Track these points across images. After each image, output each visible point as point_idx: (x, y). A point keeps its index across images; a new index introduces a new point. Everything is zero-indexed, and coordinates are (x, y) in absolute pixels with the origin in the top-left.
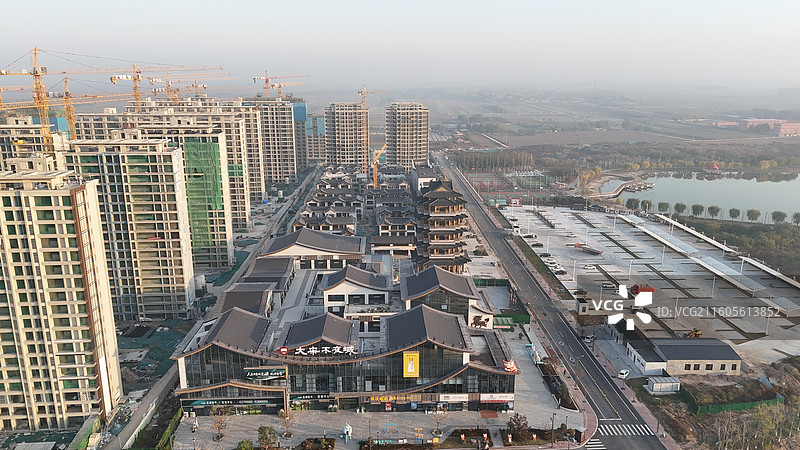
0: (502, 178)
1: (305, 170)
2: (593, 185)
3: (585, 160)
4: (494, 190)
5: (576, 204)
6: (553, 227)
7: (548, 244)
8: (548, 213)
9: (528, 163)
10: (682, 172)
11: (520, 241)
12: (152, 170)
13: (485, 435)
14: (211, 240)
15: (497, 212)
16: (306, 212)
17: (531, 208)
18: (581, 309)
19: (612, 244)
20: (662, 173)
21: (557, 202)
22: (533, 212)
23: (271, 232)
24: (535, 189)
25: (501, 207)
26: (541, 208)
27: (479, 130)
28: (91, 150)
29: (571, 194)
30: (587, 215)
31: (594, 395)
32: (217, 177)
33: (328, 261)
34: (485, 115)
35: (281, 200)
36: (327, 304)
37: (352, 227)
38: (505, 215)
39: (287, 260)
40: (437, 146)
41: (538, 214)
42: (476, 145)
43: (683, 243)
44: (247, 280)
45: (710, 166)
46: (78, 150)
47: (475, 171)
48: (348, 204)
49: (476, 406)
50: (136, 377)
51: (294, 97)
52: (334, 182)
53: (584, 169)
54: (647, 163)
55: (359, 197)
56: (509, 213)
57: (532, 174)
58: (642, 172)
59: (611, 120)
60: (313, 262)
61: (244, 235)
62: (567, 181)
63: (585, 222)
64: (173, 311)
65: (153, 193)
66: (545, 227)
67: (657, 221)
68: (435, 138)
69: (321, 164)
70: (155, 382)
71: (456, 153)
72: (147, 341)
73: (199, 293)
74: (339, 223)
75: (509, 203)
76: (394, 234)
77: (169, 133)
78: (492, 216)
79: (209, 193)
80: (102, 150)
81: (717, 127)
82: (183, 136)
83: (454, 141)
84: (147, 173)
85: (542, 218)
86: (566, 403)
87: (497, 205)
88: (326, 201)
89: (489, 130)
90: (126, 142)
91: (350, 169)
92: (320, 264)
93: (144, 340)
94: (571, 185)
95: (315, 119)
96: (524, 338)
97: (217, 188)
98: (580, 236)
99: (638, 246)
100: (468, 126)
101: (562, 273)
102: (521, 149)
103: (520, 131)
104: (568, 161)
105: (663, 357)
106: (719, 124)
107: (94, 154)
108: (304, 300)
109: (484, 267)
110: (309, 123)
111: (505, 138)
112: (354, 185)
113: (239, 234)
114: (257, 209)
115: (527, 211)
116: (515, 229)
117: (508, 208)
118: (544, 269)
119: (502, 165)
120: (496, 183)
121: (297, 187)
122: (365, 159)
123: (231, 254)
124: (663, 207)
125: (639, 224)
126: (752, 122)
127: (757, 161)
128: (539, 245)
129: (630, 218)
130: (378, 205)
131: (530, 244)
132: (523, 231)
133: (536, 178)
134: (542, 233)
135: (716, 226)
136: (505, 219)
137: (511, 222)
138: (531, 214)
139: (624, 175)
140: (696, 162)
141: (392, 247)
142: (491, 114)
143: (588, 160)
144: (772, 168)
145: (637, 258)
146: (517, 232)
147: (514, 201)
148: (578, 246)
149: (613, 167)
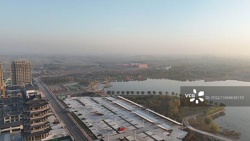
0: (63, 87)
2: (95, 86)
3: (90, 78)
4: (60, 92)
5: (91, 95)
6: (84, 105)
7: (83, 113)
8: (82, 99)
9: (72, 80)
15: (62, 101)
17: (75, 98)
21: (84, 95)
22: (76, 100)
24: (76, 90)
25: (64, 99)
26: (79, 98)
27: (52, 69)
29: (88, 91)
30: (96, 99)
34: (54, 63)
38: (65, 102)
40: (36, 76)
41: (78, 100)
42: (51, 74)
43: (129, 106)
45: (126, 78)
47: (52, 85)
53: (91, 81)
56: (67, 101)
57: (73, 84)
62: (86, 86)
63: (95, 102)
66: (81, 106)
67: (118, 98)
68: (35, 72)
71: (44, 78)
75: (66, 97)
78: (60, 104)
81: (124, 66)
83: (43, 73)
85: (80, 102)
87: (62, 99)
89: (56, 69)
98: (95, 108)
99: (115, 109)
100: (48, 68)
101: (91, 126)
102: (69, 75)
109: (58, 130)
115: (74, 100)
117: (66, 99)
119: (62, 82)
120: (61, 89)
124: (118, 92)
125: (113, 100)
126: (132, 64)
127: (137, 76)
128: (80, 115)
129: (110, 98)
130: (5, 106)
131: (77, 115)
132: (74, 109)
133: (75, 86)
134: (81, 109)
135: (135, 98)
136: (66, 104)
137: (68, 105)
138: (75, 101)
139: (103, 82)
140: (122, 76)
141: (11, 128)
142: (56, 63)
143: (91, 78)
144: (141, 77)
145: (116, 114)
146: (71, 110)
147: (68, 96)
148: (95, 113)
149: (100, 80)
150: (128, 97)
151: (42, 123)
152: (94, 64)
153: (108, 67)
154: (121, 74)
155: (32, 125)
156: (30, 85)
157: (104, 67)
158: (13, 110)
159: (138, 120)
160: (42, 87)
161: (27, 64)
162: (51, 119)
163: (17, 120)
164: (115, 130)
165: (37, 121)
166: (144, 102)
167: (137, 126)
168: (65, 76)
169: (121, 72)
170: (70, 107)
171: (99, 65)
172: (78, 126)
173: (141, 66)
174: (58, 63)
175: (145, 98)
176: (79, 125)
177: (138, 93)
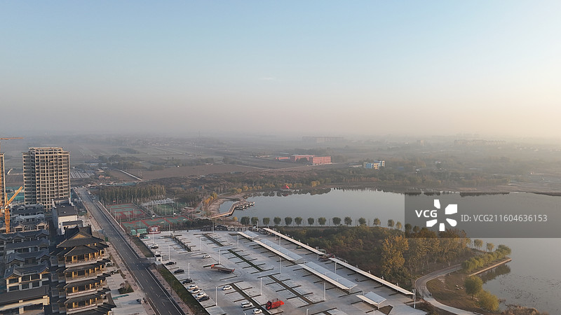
0: (141, 207)
2: (213, 207)
3: (203, 188)
4: (133, 219)
5: (204, 225)
6: (189, 250)
7: (187, 269)
8: (184, 236)
9: (161, 193)
11: (163, 270)
15: (138, 241)
17: (169, 233)
20: (256, 193)
21: (189, 226)
22: (170, 237)
24: (170, 215)
25: (142, 236)
26: (177, 233)
27: (117, 167)
29: (198, 216)
30: (215, 235)
34: (122, 155)
38: (146, 243)
40: (80, 182)
41: (175, 239)
42: (116, 180)
43: (290, 252)
45: (284, 187)
47: (116, 203)
53: (205, 194)
54: (246, 187)
56: (149, 241)
57: (165, 201)
58: (244, 194)
59: (214, 157)
62: (194, 206)
63: (214, 241)
66: (183, 251)
68: (79, 175)
71: (98, 188)
75: (149, 231)
78: (134, 246)
83: (96, 177)
85: (179, 243)
87: (138, 235)
89: (126, 167)
94: (197, 209)
98: (214, 257)
99: (259, 259)
100: (108, 165)
101: (205, 299)
102: (154, 182)
104: (192, 190)
106: (280, 159)
111: (140, 173)
115: (166, 237)
116: (158, 258)
117: (149, 236)
119: (139, 196)
120: (136, 213)
125: (255, 239)
126: (297, 157)
127: (309, 182)
128: (181, 272)
129: (247, 234)
130: (8, 252)
131: (172, 271)
132: (165, 258)
133: (169, 205)
134: (181, 258)
135: (304, 232)
136: (147, 247)
137: (152, 250)
138: (169, 239)
139: (232, 197)
140: (275, 184)
141: (21, 304)
142: (126, 155)
143: (205, 188)
144: (317, 185)
145: (261, 271)
146: (160, 261)
147: (153, 229)
148: (213, 267)
149: (224, 191)
150: (289, 230)
151: (92, 291)
152: (210, 157)
153: (243, 162)
154: (272, 178)
155: (70, 296)
156: (67, 204)
157: (233, 163)
158: (26, 262)
159: (313, 284)
160: (93, 208)
161: (61, 156)
162: (114, 282)
163: (35, 284)
164: (259, 307)
165: (82, 287)
166: (326, 242)
167: (311, 299)
168: (147, 183)
169: (272, 174)
170: (157, 253)
171: (223, 158)
173: (317, 161)
174: (131, 155)
175: (328, 233)
176: (177, 296)
177: (311, 221)
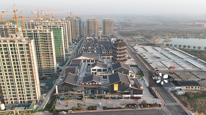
1: (81, 37)
2: (156, 40)
4: (131, 41)
5: (153, 45)
6: (147, 51)
7: (147, 56)
8: (146, 47)
9: (139, 34)
10: (179, 37)
11: (139, 55)
12: (46, 37)
13: (136, 105)
14: (59, 55)
15: (132, 47)
16: (83, 48)
17: (141, 46)
18: (157, 73)
19: (163, 56)
20: (174, 37)
21: (148, 45)
22: (142, 47)
23: (74, 53)
24: (142, 41)
25: (133, 46)
26: (144, 46)
27: (125, 26)
28: (29, 31)
29: (151, 42)
30: (156, 48)
31: (163, 95)
32: (61, 38)
33: (90, 60)
35: (76, 44)
36: (92, 71)
37: (95, 51)
38: (134, 48)
39: (80, 60)
40: (115, 30)
41: (143, 48)
42: (125, 30)
43: (182, 55)
44: (70, 65)
45: (187, 35)
46: (26, 31)
47: (125, 37)
48: (94, 45)
49: (132, 98)
50: (44, 90)
51: (78, 17)
52: (90, 40)
53: (154, 36)
54: (170, 34)
55: (96, 44)
56: (135, 47)
57: (140, 37)
58: (169, 37)
59: (160, 23)
60: (86, 60)
61: (67, 53)
62: (150, 39)
63: (156, 50)
64: (51, 73)
65: (46, 43)
66: (145, 51)
67: (174, 49)
68: (114, 28)
69: (85, 35)
70: (48, 91)
71: (120, 32)
72: (45, 81)
73: (58, 68)
74: (92, 51)
75: (135, 45)
76: (106, 53)
77: (48, 27)
78: (131, 48)
79: (59, 43)
80: (32, 32)
81: (187, 25)
82: (52, 28)
83: (119, 29)
84: (44, 38)
85: (144, 49)
86: (156, 97)
88: (88, 45)
89: (128, 26)
90: (38, 29)
91: (93, 36)
92: (89, 61)
93: (44, 81)
94: (151, 40)
95: (83, 23)
96: (143, 80)
97: (61, 41)
99: (170, 56)
101: (151, 63)
102: (137, 31)
103: (136, 26)
104: (150, 34)
105: (180, 85)
106: (188, 24)
107: (30, 32)
108: (85, 71)
109: (131, 62)
110: (82, 24)
111: (133, 28)
112: (95, 40)
113: (66, 53)
114: (70, 47)
115: (140, 47)
116: (138, 52)
118: (146, 62)
119: (132, 35)
121: (79, 41)
122: (97, 33)
123: (65, 58)
124: (175, 46)
125: (170, 50)
127: (198, 34)
131: (142, 56)
132: (140, 52)
133: (142, 38)
134: (145, 53)
137: (136, 50)
139: (164, 37)
141: (106, 57)
143: (155, 34)
145: (170, 59)
147: (136, 44)
148: (154, 56)
149: (161, 35)
151: (122, 55)
153: (171, 25)
159: (188, 65)
161: (111, 21)
162: (127, 56)
167: (186, 68)
168: (135, 31)
171: (163, 23)
172: (142, 61)
174: (129, 22)
